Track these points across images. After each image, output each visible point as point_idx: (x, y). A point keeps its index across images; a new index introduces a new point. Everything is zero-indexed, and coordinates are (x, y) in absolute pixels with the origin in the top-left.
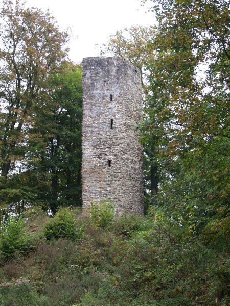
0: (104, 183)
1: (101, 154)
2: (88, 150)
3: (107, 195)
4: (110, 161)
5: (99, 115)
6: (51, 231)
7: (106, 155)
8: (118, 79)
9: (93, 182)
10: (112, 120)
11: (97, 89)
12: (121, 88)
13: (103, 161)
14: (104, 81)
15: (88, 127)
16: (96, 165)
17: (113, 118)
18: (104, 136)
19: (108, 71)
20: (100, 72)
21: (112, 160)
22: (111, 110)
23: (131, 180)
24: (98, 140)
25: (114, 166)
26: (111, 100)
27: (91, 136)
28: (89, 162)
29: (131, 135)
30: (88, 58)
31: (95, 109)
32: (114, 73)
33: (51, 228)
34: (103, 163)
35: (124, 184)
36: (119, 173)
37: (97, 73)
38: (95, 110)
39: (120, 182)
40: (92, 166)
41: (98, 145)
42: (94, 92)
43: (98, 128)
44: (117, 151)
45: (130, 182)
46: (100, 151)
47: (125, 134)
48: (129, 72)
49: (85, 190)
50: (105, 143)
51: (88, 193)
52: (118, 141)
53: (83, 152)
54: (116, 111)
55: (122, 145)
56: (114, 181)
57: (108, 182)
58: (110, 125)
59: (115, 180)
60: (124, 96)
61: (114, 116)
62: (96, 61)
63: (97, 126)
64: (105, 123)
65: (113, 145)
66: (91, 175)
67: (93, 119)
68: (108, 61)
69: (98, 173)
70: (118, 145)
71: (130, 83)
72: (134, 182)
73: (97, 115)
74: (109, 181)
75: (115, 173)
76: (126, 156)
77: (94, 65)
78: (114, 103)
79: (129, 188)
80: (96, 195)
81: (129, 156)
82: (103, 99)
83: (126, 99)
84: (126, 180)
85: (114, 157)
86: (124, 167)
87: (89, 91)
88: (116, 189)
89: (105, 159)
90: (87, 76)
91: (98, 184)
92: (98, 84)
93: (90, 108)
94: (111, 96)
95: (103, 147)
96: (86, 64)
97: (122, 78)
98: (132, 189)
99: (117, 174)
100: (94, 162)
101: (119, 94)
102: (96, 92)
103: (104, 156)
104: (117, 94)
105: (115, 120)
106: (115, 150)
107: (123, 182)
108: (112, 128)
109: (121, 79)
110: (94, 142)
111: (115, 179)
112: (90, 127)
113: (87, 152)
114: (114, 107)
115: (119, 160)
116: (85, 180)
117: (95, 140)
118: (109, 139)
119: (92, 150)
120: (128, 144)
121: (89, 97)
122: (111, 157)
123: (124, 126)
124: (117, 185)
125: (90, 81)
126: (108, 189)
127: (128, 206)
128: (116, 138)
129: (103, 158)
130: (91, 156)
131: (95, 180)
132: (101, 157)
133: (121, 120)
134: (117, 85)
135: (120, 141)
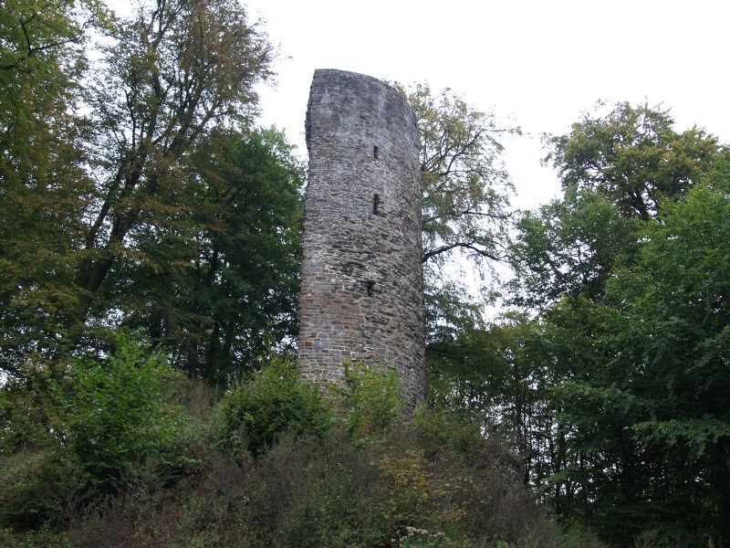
0: (358, 333)
1: (350, 264)
2: (319, 252)
3: (362, 362)
4: (370, 284)
5: (348, 180)
8: (389, 122)
9: (328, 327)
11: (346, 130)
12: (393, 140)
13: (354, 281)
14: (362, 117)
15: (321, 200)
16: (336, 287)
17: (379, 193)
18: (358, 226)
19: (370, 101)
20: (352, 99)
21: (375, 283)
22: (374, 176)
23: (413, 338)
24: (343, 232)
25: (380, 296)
26: (376, 157)
27: (326, 221)
28: (320, 279)
30: (328, 70)
31: (339, 166)
34: (355, 285)
35: (400, 344)
36: (389, 314)
37: (346, 100)
38: (340, 169)
39: (392, 337)
40: (328, 288)
41: (345, 243)
42: (338, 134)
43: (344, 206)
44: (386, 265)
45: (411, 343)
46: (348, 257)
47: (402, 234)
49: (308, 344)
50: (361, 241)
51: (314, 354)
52: (388, 244)
53: (306, 254)
54: (384, 181)
55: (396, 255)
56: (379, 331)
57: (366, 332)
58: (372, 205)
59: (382, 331)
60: (399, 158)
61: (381, 190)
62: (344, 78)
63: (342, 203)
64: (361, 198)
65: (376, 249)
66: (324, 309)
67: (334, 187)
68: (370, 84)
69: (343, 307)
70: (389, 252)
73: (344, 179)
74: (367, 328)
75: (382, 312)
77: (340, 84)
78: (381, 165)
79: (410, 355)
80: (335, 361)
81: (409, 283)
82: (358, 149)
83: (403, 166)
84: (403, 336)
85: (380, 276)
86: (401, 304)
87: (326, 130)
88: (383, 352)
89: (359, 275)
90: (322, 102)
91: (341, 334)
92: (350, 120)
93: (328, 164)
94: (376, 148)
95: (355, 248)
96: (322, 80)
97: (396, 122)
98: (414, 359)
99: (387, 317)
100: (333, 280)
101: (391, 149)
102: (343, 134)
103: (356, 269)
104: (387, 147)
105: (382, 199)
106: (383, 260)
107: (398, 339)
109: (394, 125)
110: (336, 235)
111: (381, 326)
112: (325, 201)
113: (315, 256)
114: (382, 172)
115: (391, 285)
116: (307, 319)
117: (337, 231)
118: (369, 235)
119: (329, 251)
120: (407, 257)
121: (327, 141)
122: (372, 274)
123: (400, 216)
124: (387, 343)
125: (330, 112)
126: (365, 348)
127: (408, 397)
128: (384, 237)
129: (354, 274)
130: (327, 266)
131: (334, 323)
132: (351, 271)
133: (394, 202)
134: (387, 131)
135: (392, 244)
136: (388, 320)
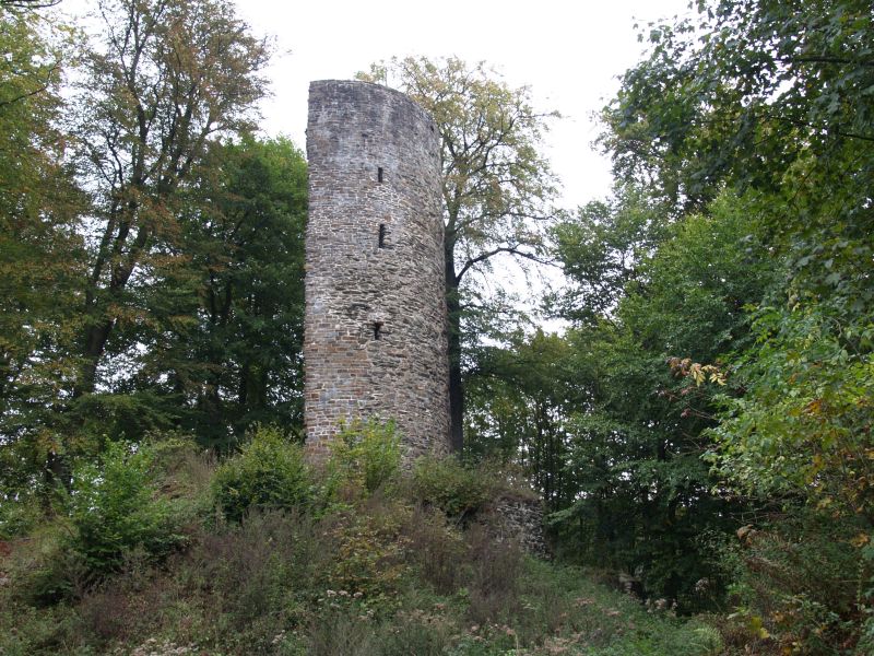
0: (364, 380)
1: (354, 306)
2: (322, 296)
3: (370, 409)
4: (377, 326)
5: (351, 212)
6: (234, 492)
7: (367, 308)
8: (396, 135)
9: (333, 377)
10: (382, 226)
11: (347, 153)
12: (401, 156)
13: (359, 325)
14: (364, 135)
15: (321, 238)
16: (341, 333)
17: (384, 221)
18: (363, 263)
19: (373, 114)
20: (352, 114)
21: (382, 324)
22: (378, 203)
23: (428, 377)
24: (347, 272)
25: (389, 337)
26: (380, 180)
27: (329, 261)
28: (323, 326)
29: (426, 268)
30: (324, 81)
31: (340, 197)
32: (385, 120)
33: (235, 485)
34: (360, 329)
35: (413, 387)
36: (399, 356)
37: (346, 117)
38: (340, 201)
39: (403, 379)
40: (332, 335)
41: (348, 284)
42: (338, 159)
43: (347, 242)
44: (395, 303)
45: (426, 383)
46: (352, 300)
47: (413, 264)
48: (419, 125)
49: (314, 396)
50: (366, 280)
51: (320, 406)
52: (396, 279)
53: (309, 299)
54: (391, 205)
55: (407, 289)
56: (388, 375)
57: (373, 377)
58: (377, 238)
59: (392, 374)
60: (410, 177)
61: (388, 218)
62: (343, 90)
63: (344, 239)
64: (364, 231)
65: (384, 287)
66: (329, 358)
67: (335, 221)
68: (372, 92)
69: (348, 354)
70: (398, 287)
71: (420, 148)
72: (434, 384)
73: (346, 212)
74: (375, 374)
75: (391, 355)
76: (416, 316)
77: (338, 97)
78: (387, 189)
79: (424, 396)
80: (342, 411)
81: (422, 318)
82: (360, 175)
83: (413, 182)
84: (416, 376)
85: (388, 316)
86: (412, 342)
87: (325, 155)
88: (392, 397)
89: (364, 318)
90: (319, 122)
91: (347, 383)
92: (350, 141)
93: (328, 196)
94: (380, 170)
95: (360, 289)
96: (319, 94)
97: (404, 134)
98: (431, 399)
99: (397, 359)
100: (337, 326)
101: (399, 168)
102: (343, 159)
103: (361, 311)
104: (394, 167)
105: (389, 228)
106: (391, 298)
107: (410, 381)
108: (381, 245)
109: (402, 137)
110: (339, 276)
111: (390, 370)
112: (326, 239)
113: (318, 301)
114: (387, 197)
115: (401, 323)
116: (312, 370)
117: (340, 271)
118: (374, 272)
119: (333, 295)
120: (419, 288)
121: (325, 168)
122: (379, 315)
123: (411, 244)
124: (397, 387)
125: (328, 134)
126: (373, 395)
127: (423, 440)
128: (392, 271)
129: (359, 317)
130: (330, 311)
131: (339, 371)
132: (356, 314)
133: (403, 229)
134: (393, 147)
135: (401, 279)
136: (398, 362)
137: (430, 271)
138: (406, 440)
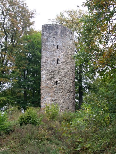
0: (53, 94)
1: (51, 78)
2: (44, 76)
3: (55, 100)
4: (56, 82)
5: (51, 56)
6: (23, 120)
7: (54, 78)
8: (61, 37)
9: (47, 94)
10: (58, 59)
11: (50, 42)
12: (63, 42)
13: (53, 82)
14: (54, 38)
15: (44, 62)
16: (48, 84)
17: (58, 58)
18: (54, 68)
19: (56, 32)
20: (51, 32)
22: (57, 54)
23: (68, 92)
24: (50, 70)
25: (59, 84)
26: (58, 48)
27: (46, 68)
28: (45, 82)
29: (68, 68)
30: (45, 25)
32: (59, 33)
33: (23, 119)
34: (53, 83)
35: (64, 95)
36: (61, 88)
37: (50, 33)
38: (49, 54)
39: (62, 93)
40: (46, 84)
41: (50, 73)
42: (48, 44)
43: (50, 63)
44: (61, 76)
45: (68, 94)
46: (51, 76)
47: (65, 67)
48: (68, 33)
49: (43, 98)
50: (54, 72)
51: (44, 100)
52: (61, 71)
53: (42, 76)
54: (60, 54)
55: (63, 73)
56: (59, 93)
57: (55, 93)
60: (65, 46)
62: (49, 27)
63: (49, 62)
64: (54, 60)
65: (58, 73)
66: (46, 89)
67: (47, 58)
68: (56, 27)
69: (50, 89)
70: (61, 73)
71: (68, 39)
72: (70, 94)
74: (56, 93)
75: (59, 88)
76: (65, 79)
77: (48, 29)
78: (59, 50)
79: (67, 97)
80: (49, 101)
81: (67, 79)
82: (53, 47)
83: (66, 48)
84: (65, 92)
85: (59, 79)
86: (65, 85)
87: (45, 43)
88: (60, 98)
89: (54, 80)
90: (44, 35)
91: (50, 95)
92: (51, 39)
93: (46, 52)
94: (58, 46)
95: (53, 74)
96: (44, 28)
97: (64, 36)
98: (69, 98)
99: (61, 89)
100: (48, 82)
101: (62, 44)
102: (49, 44)
103: (53, 79)
104: (61, 44)
105: (59, 59)
108: (58, 63)
110: (48, 71)
111: (59, 92)
112: (45, 63)
113: (44, 77)
114: (59, 52)
115: (62, 81)
116: (42, 92)
117: (48, 70)
118: (56, 70)
119: (47, 75)
120: (67, 73)
121: (45, 46)
122: (57, 79)
123: (65, 62)
124: (61, 95)
125: (46, 38)
126: (55, 97)
127: (67, 107)
128: (60, 69)
129: (52, 80)
130: (46, 79)
131: (48, 92)
132: (52, 79)
133: (63, 59)
134: (61, 40)
135: (62, 71)
136: (61, 90)
137: (70, 68)
138: (62, 107)
